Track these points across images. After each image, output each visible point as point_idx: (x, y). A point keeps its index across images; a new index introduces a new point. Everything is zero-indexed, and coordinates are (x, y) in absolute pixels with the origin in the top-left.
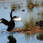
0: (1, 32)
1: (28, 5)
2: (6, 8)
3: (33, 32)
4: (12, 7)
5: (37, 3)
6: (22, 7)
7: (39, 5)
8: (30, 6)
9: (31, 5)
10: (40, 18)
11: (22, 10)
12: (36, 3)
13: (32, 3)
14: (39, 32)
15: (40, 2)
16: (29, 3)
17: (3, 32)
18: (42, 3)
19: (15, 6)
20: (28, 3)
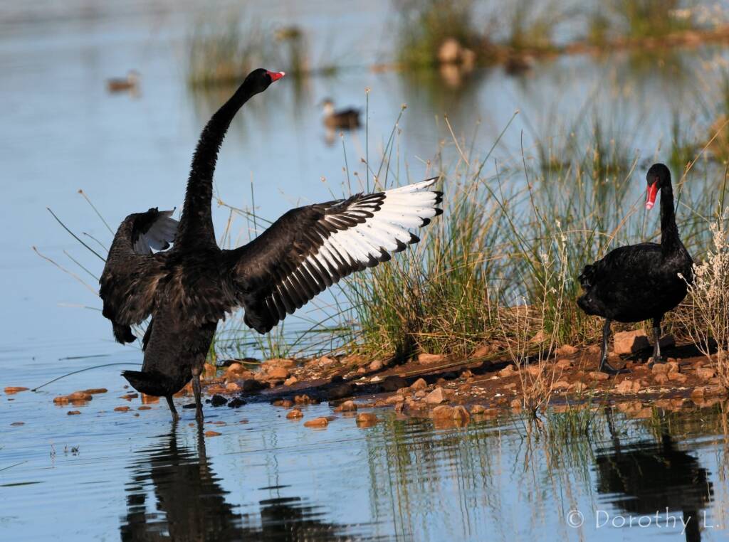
0: (59, 402)
1: (410, 42)
2: (118, 87)
3: (471, 401)
4: (201, 67)
5: (527, 27)
6: (329, 72)
7: (562, 51)
8: (437, 64)
9: (449, 50)
10: (567, 222)
11: (328, 111)
12: (517, 21)
13: (465, 18)
14: (558, 400)
15: (572, 13)
16: (425, 19)
17: (88, 396)
18: (600, 24)
19: (237, 60)
20: (415, 15)
